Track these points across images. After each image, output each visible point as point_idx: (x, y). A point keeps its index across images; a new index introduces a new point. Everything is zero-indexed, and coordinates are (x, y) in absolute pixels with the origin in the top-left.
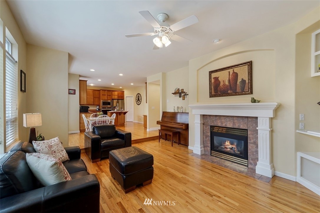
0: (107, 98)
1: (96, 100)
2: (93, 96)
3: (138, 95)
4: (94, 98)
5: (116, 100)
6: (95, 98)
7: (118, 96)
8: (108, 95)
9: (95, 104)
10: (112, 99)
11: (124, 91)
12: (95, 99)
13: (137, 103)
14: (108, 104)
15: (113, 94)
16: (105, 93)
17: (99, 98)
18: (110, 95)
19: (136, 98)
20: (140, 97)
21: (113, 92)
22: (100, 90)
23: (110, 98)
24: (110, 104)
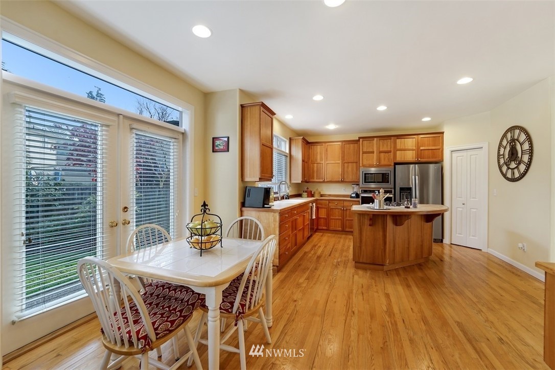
0: (379, 160)
1: (350, 169)
2: (343, 157)
3: (509, 135)
4: (344, 162)
6: (346, 165)
7: (419, 152)
8: (381, 152)
9: (346, 180)
10: (396, 164)
11: (442, 133)
12: (348, 167)
13: (507, 172)
14: (381, 181)
15: (399, 146)
16: (373, 146)
17: (357, 163)
18: (389, 149)
19: (499, 150)
20: (521, 144)
21: (398, 140)
22: (359, 140)
23: (389, 159)
24: (388, 178)
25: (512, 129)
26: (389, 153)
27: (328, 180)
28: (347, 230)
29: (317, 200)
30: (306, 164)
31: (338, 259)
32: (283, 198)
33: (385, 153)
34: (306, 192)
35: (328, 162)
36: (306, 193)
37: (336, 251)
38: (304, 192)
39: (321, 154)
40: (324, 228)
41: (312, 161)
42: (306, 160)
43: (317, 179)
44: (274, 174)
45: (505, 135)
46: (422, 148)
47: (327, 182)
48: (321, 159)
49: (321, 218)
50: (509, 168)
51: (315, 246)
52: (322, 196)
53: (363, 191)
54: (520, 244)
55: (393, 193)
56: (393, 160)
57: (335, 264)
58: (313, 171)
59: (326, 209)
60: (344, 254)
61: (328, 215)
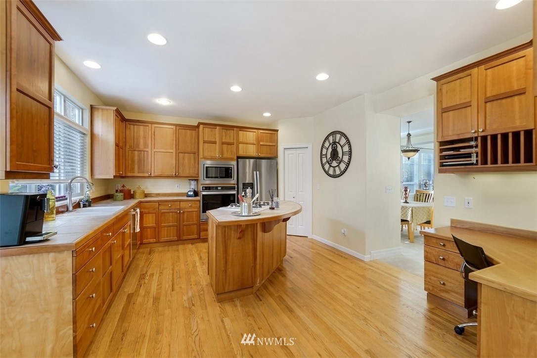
0: (222, 152)
1: (186, 161)
2: (177, 146)
3: (331, 138)
4: (179, 152)
5: (252, 161)
6: (181, 155)
7: (259, 147)
8: (223, 143)
9: (181, 174)
10: (238, 158)
11: (277, 131)
12: (184, 157)
13: (329, 169)
14: (224, 175)
15: (241, 139)
16: (215, 134)
17: (196, 153)
18: (232, 141)
19: (322, 151)
20: (342, 147)
21: (240, 132)
22: (198, 127)
23: (232, 152)
24: (231, 173)
25: (333, 133)
26: (233, 146)
27: (156, 174)
28: (185, 237)
29: (140, 202)
30: (121, 150)
31: (187, 293)
32: (77, 206)
33: (229, 144)
34: (121, 191)
35: (155, 150)
36: (122, 194)
37: (180, 277)
38: (117, 191)
39: (145, 138)
40: (152, 240)
41: (130, 147)
42: (121, 144)
43: (139, 173)
44: (56, 163)
45: (327, 138)
46: (261, 143)
47: (156, 177)
48: (146, 145)
49: (147, 228)
50: (331, 166)
51: (143, 276)
52: (146, 196)
53: (204, 188)
54: (342, 230)
55: (236, 190)
56: (235, 152)
57: (186, 304)
58: (133, 161)
59: (154, 215)
60: (193, 279)
61: (158, 222)
